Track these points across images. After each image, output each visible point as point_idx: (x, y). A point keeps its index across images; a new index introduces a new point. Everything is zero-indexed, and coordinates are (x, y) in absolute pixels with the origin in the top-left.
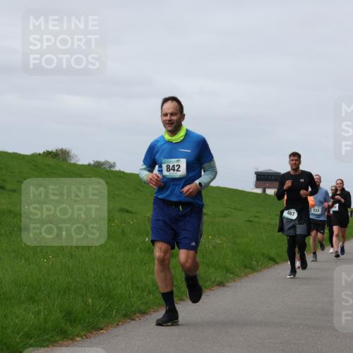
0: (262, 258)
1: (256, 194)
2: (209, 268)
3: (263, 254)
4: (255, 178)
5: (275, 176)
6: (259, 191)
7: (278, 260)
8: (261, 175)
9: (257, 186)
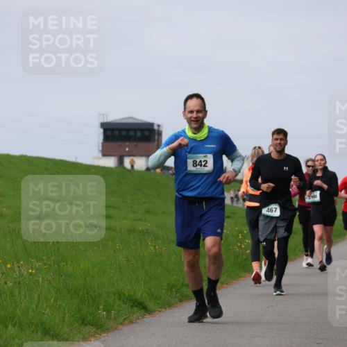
0: (117, 302)
1: (104, 168)
2: (6, 327)
3: (120, 295)
4: (101, 137)
5: (142, 130)
6: (110, 162)
7: (151, 305)
8: (113, 130)
9: (105, 153)
